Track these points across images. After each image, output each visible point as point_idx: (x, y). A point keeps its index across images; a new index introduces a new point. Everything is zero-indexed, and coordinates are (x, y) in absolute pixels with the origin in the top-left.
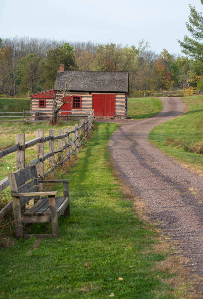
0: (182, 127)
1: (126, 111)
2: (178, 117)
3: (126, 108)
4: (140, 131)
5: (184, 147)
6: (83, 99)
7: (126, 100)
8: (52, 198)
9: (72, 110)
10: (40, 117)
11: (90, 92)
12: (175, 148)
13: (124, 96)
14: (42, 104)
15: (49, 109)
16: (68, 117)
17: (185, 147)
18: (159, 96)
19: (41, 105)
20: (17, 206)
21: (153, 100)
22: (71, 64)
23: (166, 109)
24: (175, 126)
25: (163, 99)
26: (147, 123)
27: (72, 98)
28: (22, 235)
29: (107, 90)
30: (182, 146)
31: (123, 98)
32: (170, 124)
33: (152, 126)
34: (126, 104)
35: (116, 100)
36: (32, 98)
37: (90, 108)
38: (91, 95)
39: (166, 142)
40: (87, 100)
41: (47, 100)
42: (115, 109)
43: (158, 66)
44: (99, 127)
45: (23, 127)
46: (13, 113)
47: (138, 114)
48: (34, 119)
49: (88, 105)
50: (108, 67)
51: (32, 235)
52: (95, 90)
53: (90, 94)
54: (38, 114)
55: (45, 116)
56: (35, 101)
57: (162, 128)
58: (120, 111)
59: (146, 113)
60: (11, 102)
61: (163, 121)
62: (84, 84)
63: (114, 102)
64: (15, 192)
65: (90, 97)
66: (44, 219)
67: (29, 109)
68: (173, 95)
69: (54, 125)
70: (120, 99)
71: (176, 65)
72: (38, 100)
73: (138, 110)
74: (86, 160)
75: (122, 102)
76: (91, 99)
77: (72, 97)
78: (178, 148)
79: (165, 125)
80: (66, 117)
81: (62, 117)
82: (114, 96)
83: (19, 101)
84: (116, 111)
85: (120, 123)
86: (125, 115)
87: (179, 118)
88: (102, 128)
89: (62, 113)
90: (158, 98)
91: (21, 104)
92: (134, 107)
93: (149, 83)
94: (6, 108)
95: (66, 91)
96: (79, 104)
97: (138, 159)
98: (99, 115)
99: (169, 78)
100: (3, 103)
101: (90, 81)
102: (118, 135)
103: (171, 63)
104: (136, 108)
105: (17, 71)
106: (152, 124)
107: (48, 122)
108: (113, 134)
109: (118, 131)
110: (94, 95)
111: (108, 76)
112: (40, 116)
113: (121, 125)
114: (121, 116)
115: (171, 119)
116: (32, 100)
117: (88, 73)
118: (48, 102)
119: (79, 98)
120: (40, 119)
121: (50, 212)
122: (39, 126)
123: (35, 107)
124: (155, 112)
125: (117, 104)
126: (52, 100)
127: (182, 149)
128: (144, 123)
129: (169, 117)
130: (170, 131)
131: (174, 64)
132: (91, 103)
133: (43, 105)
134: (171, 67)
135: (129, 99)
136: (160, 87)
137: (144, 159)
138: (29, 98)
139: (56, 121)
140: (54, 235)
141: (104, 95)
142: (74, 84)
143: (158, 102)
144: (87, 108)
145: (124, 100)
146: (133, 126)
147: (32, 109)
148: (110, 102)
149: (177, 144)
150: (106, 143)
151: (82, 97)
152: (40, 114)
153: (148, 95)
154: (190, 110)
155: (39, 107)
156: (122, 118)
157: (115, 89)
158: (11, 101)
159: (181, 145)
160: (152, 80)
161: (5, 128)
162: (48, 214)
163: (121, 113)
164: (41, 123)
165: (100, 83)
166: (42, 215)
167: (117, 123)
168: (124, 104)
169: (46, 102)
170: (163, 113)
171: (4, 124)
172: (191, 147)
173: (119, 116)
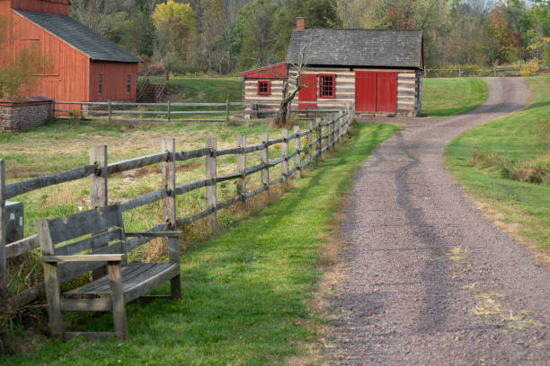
0: (514, 132)
1: (418, 102)
2: (514, 113)
3: (417, 96)
4: (434, 140)
5: (501, 170)
6: (338, 80)
7: (418, 82)
8: (114, 267)
9: (319, 100)
10: (260, 113)
11: (351, 68)
12: (485, 172)
13: (414, 75)
14: (264, 89)
15: (276, 97)
16: (307, 112)
17: (504, 169)
18: (486, 76)
19: (261, 90)
20: (51, 280)
21: (472, 83)
22: (329, 17)
23: (494, 99)
24: (503, 131)
25: (491, 81)
26: (453, 125)
27: (318, 79)
28: (60, 333)
29: (383, 64)
30: (497, 169)
31: (412, 78)
32: (495, 127)
33: (461, 130)
34: (418, 90)
35: (399, 81)
36: (246, 79)
37: (351, 97)
38: (354, 74)
39: (472, 159)
40: (346, 82)
41: (273, 82)
42: (397, 99)
43: (494, 20)
44: (362, 131)
45: (224, 130)
46: (214, 104)
47: (441, 107)
48: (248, 116)
49: (347, 90)
50: (393, 23)
51: (78, 333)
52: (360, 64)
53: (351, 70)
54: (257, 107)
55: (269, 110)
56: (250, 84)
57: (476, 134)
58: (405, 102)
59: (455, 107)
60: (212, 85)
61: (484, 120)
62: (341, 52)
63: (394, 86)
64: (49, 254)
65: (351, 76)
66: (100, 305)
67: (241, 98)
68: (513, 73)
69: (280, 127)
70: (405, 81)
71: (528, 19)
72: (256, 82)
73: (442, 101)
74: (303, 193)
75: (409, 86)
76: (353, 80)
77: (317, 76)
78: (491, 171)
79: (485, 128)
80: (304, 112)
81: (300, 112)
82: (396, 74)
83: (226, 83)
84: (399, 102)
85: (401, 124)
86: (416, 109)
87: (514, 115)
88: (366, 134)
89: (300, 105)
90: (484, 79)
91: (229, 89)
92: (436, 94)
93: (473, 51)
94: (201, 95)
95: (303, 65)
96: (331, 89)
97: (398, 191)
98: (367, 110)
99: (515, 41)
100: (197, 87)
101: (351, 48)
102: (389, 147)
103: (520, 14)
104: (438, 97)
105: (236, 28)
106: (462, 126)
107: (271, 121)
108: (383, 144)
109: (394, 139)
110: (357, 73)
111: (385, 38)
112: (261, 110)
113: (404, 129)
114: (408, 111)
115: (499, 117)
116: (246, 82)
117: (348, 32)
118: (274, 85)
119: (331, 79)
120: (260, 116)
121: (110, 292)
122: (254, 129)
123: (251, 94)
124: (474, 104)
125: (400, 88)
126: (282, 82)
127: (497, 173)
128: (447, 125)
129: (497, 114)
130: (490, 139)
131: (526, 17)
132: (354, 87)
133: (266, 90)
134: (521, 22)
135: (424, 80)
136: (496, 58)
137: (409, 191)
138: (240, 79)
139: (284, 119)
140: (118, 333)
141: (377, 73)
142: (322, 53)
143: (480, 85)
144: (345, 97)
145: (413, 82)
146: (426, 129)
147: (246, 98)
148: (388, 85)
149: (489, 164)
150: (360, 161)
151: (336, 76)
152: (261, 107)
153: (467, 73)
154: (539, 101)
155: (259, 95)
156: (410, 115)
157: (397, 61)
158: (212, 83)
159: (496, 167)
160: (479, 46)
161: (192, 132)
162: (106, 295)
163: (407, 105)
164: (258, 124)
165: (369, 51)
166: (97, 296)
167: (397, 125)
168: (413, 90)
169: (270, 85)
170: (487, 106)
171: (191, 125)
172: (515, 169)
173: (404, 110)
